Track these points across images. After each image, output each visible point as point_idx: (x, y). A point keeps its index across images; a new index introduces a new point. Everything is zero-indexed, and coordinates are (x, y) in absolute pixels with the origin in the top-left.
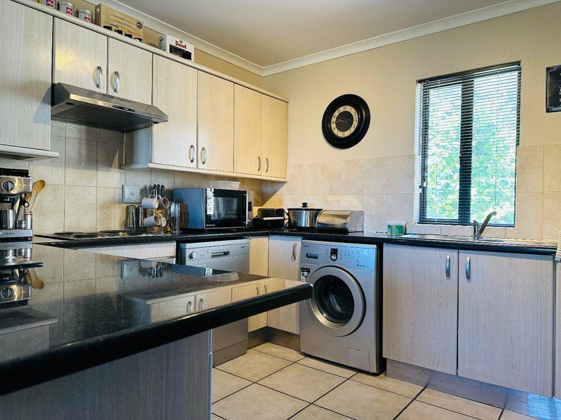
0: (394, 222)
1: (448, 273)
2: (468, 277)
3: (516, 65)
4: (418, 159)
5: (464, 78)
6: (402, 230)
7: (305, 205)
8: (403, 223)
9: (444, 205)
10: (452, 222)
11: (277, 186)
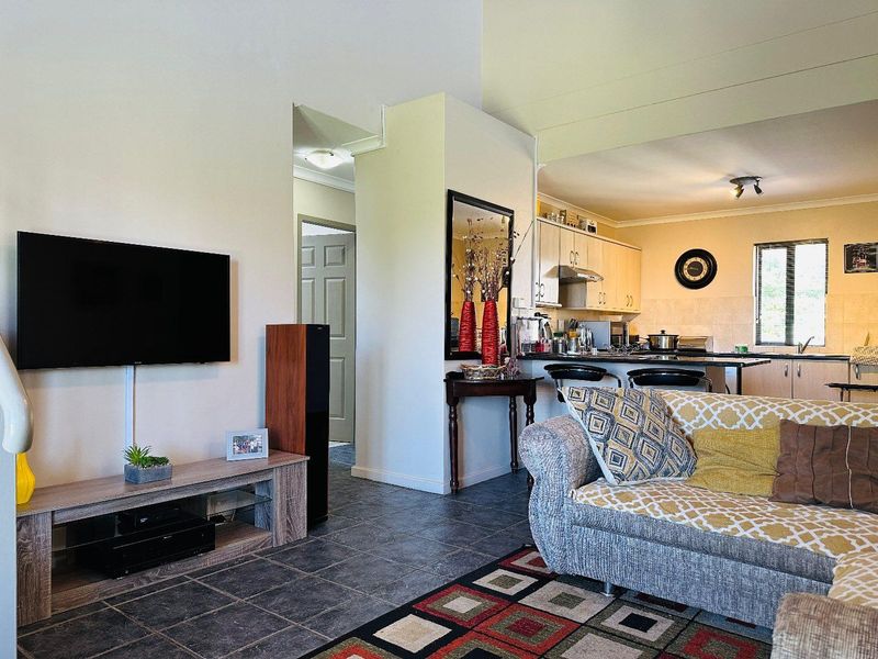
0: (741, 345)
1: (786, 375)
2: (799, 375)
3: (825, 241)
4: (755, 299)
5: (789, 246)
6: (745, 348)
7: (663, 332)
8: (746, 345)
9: (773, 332)
10: (780, 344)
11: (631, 317)
